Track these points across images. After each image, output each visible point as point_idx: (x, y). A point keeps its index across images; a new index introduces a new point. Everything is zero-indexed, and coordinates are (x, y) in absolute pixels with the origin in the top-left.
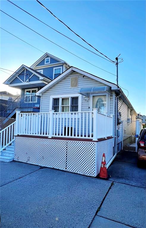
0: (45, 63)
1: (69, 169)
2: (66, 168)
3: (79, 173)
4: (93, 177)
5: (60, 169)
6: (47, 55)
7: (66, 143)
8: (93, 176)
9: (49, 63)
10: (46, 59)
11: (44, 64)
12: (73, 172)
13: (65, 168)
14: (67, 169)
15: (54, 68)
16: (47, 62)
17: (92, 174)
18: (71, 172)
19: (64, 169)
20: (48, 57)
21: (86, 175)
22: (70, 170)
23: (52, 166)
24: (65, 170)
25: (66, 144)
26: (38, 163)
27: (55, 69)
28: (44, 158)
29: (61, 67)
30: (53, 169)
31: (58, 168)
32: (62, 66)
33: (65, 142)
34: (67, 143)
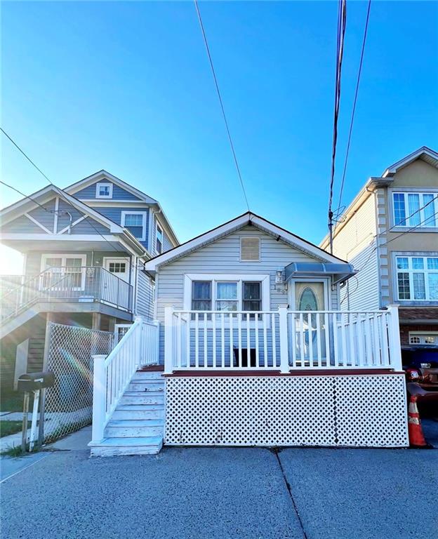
0: (98, 195)
1: (345, 440)
2: (337, 441)
3: (371, 445)
4: (404, 448)
5: (320, 444)
6: (104, 178)
7: (331, 382)
8: (403, 445)
9: (110, 196)
10: (99, 185)
11: (94, 198)
12: (357, 445)
13: (333, 441)
14: (340, 440)
15: (124, 213)
16: (101, 193)
17: (401, 442)
18: (351, 448)
19: (333, 444)
20: (105, 181)
21: (388, 446)
22: (348, 442)
23: (296, 441)
24: (335, 444)
25: (331, 385)
26: (254, 441)
27: (127, 216)
28: (269, 425)
29: (144, 213)
30: (303, 447)
31: (314, 444)
32: (147, 210)
33: (328, 380)
34: (334, 382)
